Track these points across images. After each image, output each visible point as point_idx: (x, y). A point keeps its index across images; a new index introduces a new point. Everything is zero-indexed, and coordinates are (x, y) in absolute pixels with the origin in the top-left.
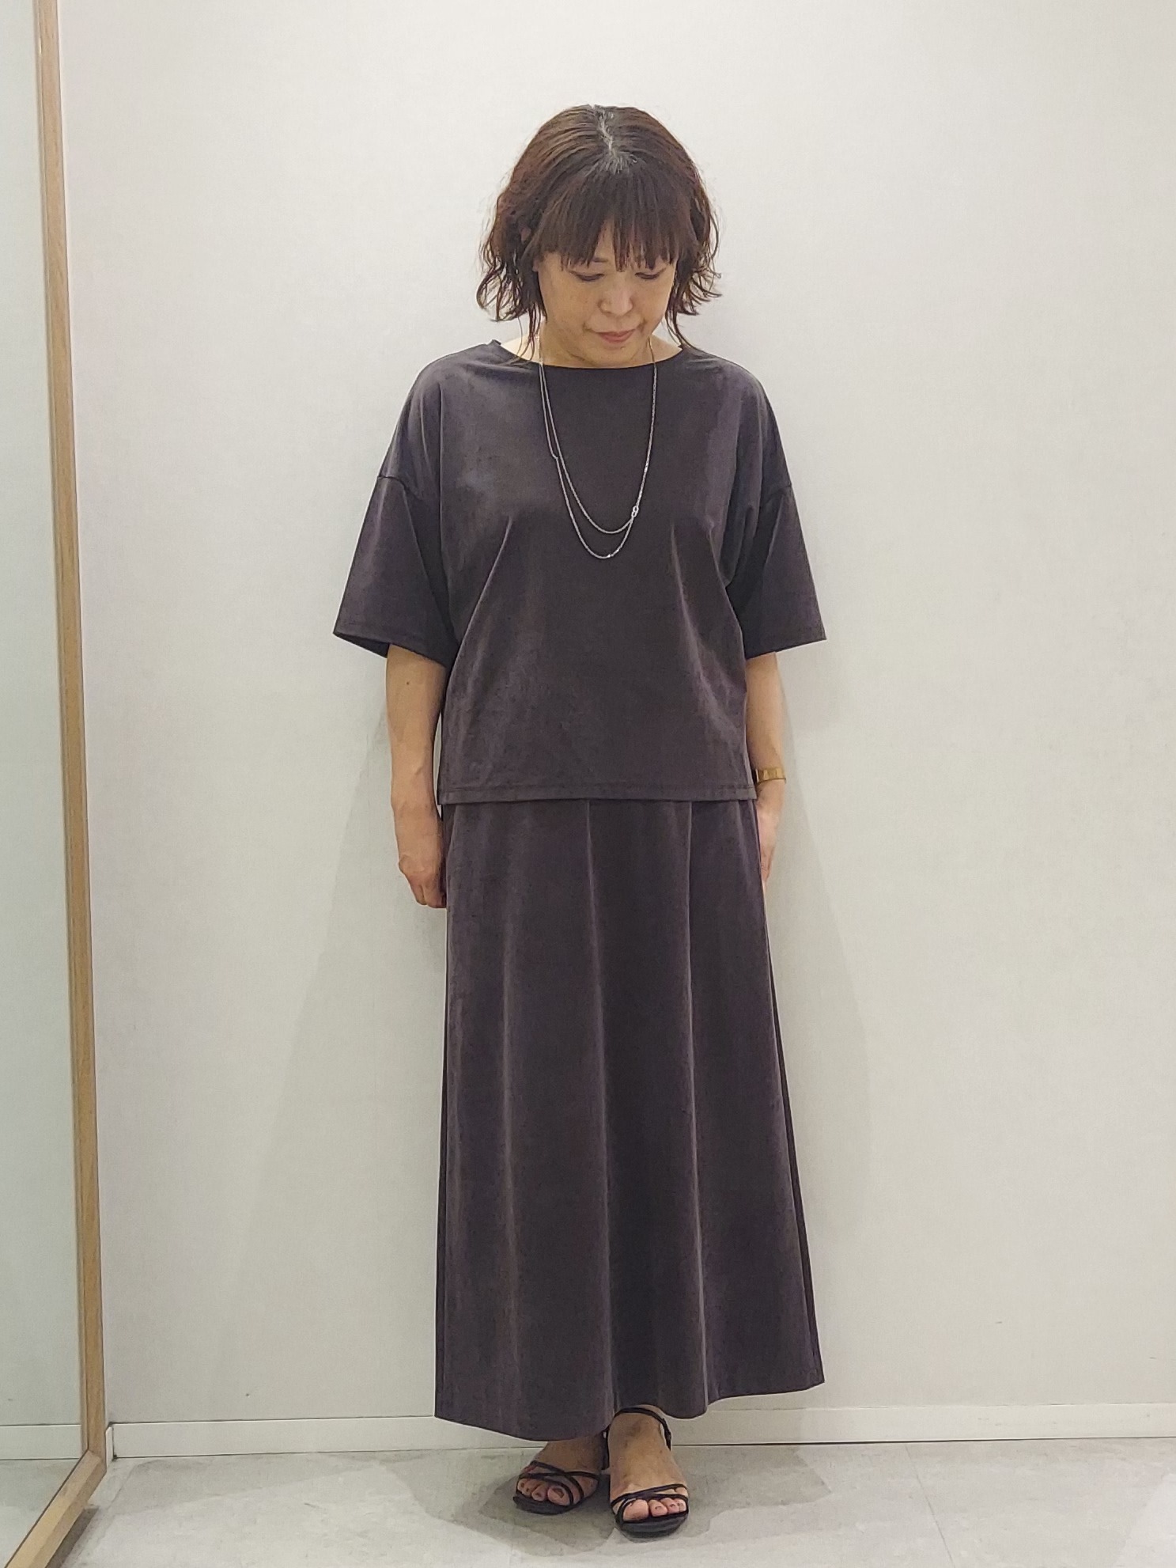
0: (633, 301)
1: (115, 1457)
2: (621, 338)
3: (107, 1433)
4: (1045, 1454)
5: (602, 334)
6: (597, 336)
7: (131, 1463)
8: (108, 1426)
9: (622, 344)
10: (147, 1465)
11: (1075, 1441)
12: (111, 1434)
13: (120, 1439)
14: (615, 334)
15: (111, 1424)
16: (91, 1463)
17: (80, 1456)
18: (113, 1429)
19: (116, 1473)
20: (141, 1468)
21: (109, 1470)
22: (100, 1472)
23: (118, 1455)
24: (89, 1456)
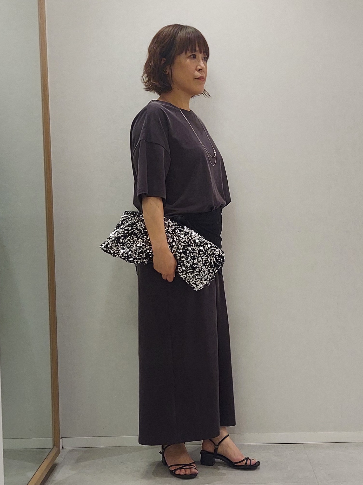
3: (60, 440)
4: (345, 447)
7: (68, 450)
13: (64, 442)
16: (55, 450)
17: (52, 447)
18: (62, 439)
19: (63, 453)
20: (72, 451)
21: (61, 452)
22: (58, 452)
23: (64, 447)
24: (55, 448)
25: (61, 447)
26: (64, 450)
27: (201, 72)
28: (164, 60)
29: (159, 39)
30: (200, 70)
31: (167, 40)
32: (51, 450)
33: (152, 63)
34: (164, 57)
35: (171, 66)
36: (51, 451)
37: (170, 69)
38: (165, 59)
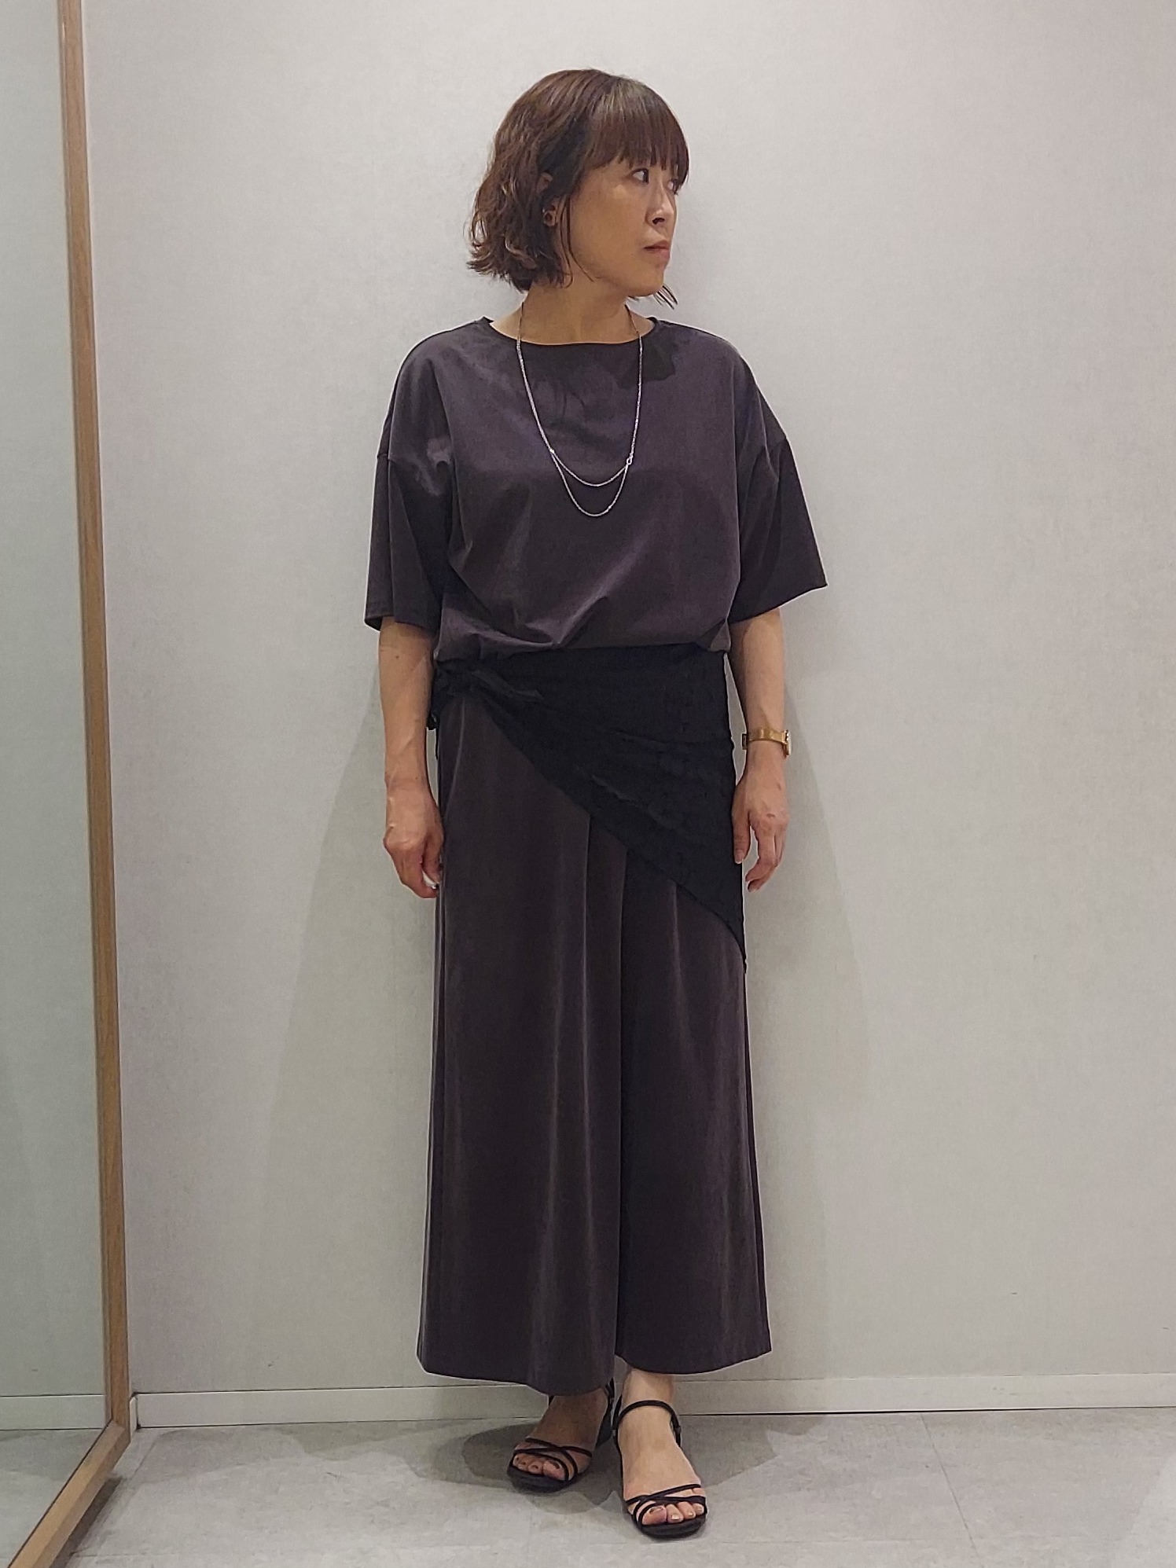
1: (139, 1427)
3: (131, 1402)
4: (1060, 1424)
7: (155, 1433)
8: (132, 1396)
10: (174, 1434)
12: (134, 1404)
13: (143, 1408)
15: (135, 1394)
16: (115, 1432)
17: (103, 1426)
18: (137, 1399)
19: (139, 1443)
20: (165, 1437)
21: (132, 1440)
22: (124, 1440)
23: (142, 1426)
24: (113, 1424)
25: (133, 1426)
26: (144, 1433)
27: (660, 229)
28: (546, 180)
29: (537, 112)
30: (656, 221)
31: (563, 119)
32: (102, 1433)
33: (512, 186)
34: (547, 171)
35: (567, 205)
36: (98, 1438)
37: (565, 211)
38: (549, 178)
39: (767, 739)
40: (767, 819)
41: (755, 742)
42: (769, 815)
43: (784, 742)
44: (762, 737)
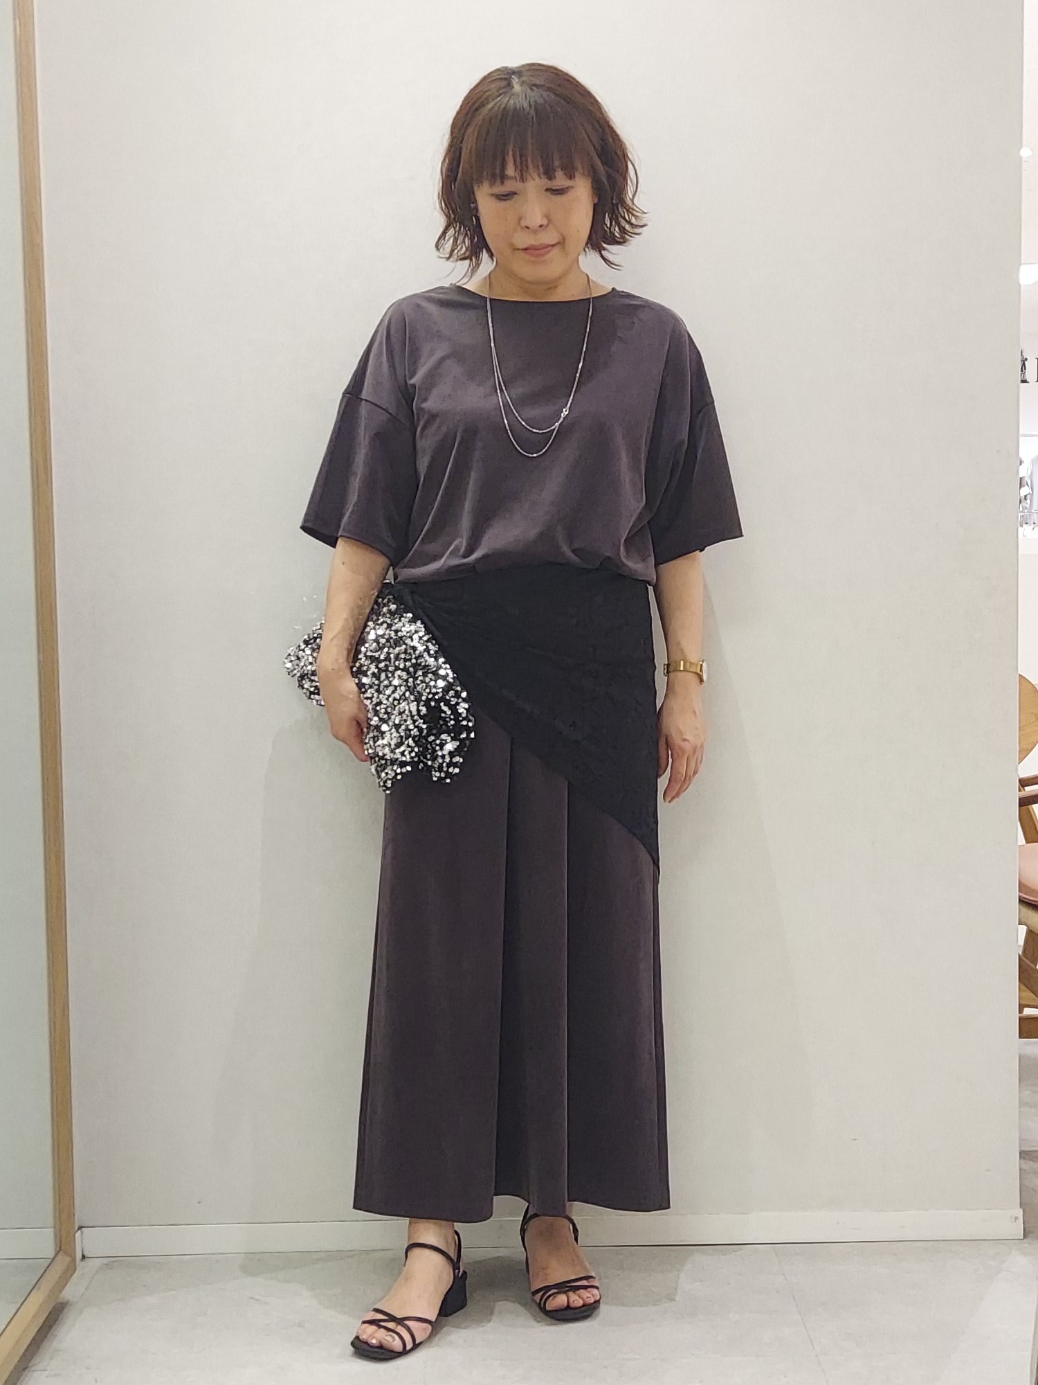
0: (547, 216)
1: (84, 1257)
2: (540, 252)
3: (76, 1236)
4: (895, 1254)
5: (526, 249)
6: (522, 254)
7: (98, 1262)
8: (78, 1230)
9: (543, 259)
10: (113, 1263)
11: (922, 1242)
12: (80, 1237)
13: (87, 1241)
14: (536, 248)
15: (80, 1228)
16: (62, 1262)
17: (53, 1256)
18: (82, 1232)
19: (84, 1271)
20: (108, 1266)
21: (78, 1268)
22: (71, 1269)
24: (61, 1256)
25: (79, 1256)
26: (88, 1263)
36: (49, 1266)
39: (685, 670)
40: (682, 744)
41: (675, 673)
42: (685, 740)
43: (699, 672)
44: (682, 668)
